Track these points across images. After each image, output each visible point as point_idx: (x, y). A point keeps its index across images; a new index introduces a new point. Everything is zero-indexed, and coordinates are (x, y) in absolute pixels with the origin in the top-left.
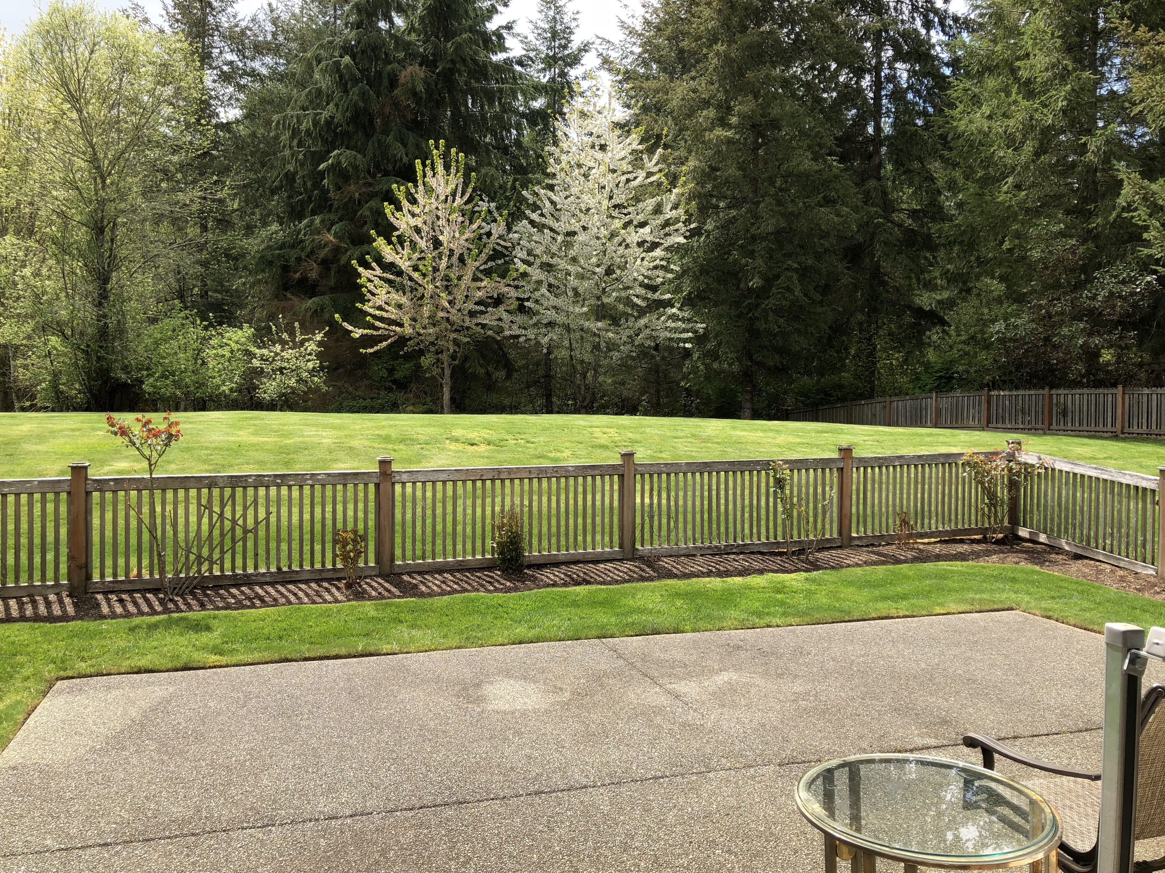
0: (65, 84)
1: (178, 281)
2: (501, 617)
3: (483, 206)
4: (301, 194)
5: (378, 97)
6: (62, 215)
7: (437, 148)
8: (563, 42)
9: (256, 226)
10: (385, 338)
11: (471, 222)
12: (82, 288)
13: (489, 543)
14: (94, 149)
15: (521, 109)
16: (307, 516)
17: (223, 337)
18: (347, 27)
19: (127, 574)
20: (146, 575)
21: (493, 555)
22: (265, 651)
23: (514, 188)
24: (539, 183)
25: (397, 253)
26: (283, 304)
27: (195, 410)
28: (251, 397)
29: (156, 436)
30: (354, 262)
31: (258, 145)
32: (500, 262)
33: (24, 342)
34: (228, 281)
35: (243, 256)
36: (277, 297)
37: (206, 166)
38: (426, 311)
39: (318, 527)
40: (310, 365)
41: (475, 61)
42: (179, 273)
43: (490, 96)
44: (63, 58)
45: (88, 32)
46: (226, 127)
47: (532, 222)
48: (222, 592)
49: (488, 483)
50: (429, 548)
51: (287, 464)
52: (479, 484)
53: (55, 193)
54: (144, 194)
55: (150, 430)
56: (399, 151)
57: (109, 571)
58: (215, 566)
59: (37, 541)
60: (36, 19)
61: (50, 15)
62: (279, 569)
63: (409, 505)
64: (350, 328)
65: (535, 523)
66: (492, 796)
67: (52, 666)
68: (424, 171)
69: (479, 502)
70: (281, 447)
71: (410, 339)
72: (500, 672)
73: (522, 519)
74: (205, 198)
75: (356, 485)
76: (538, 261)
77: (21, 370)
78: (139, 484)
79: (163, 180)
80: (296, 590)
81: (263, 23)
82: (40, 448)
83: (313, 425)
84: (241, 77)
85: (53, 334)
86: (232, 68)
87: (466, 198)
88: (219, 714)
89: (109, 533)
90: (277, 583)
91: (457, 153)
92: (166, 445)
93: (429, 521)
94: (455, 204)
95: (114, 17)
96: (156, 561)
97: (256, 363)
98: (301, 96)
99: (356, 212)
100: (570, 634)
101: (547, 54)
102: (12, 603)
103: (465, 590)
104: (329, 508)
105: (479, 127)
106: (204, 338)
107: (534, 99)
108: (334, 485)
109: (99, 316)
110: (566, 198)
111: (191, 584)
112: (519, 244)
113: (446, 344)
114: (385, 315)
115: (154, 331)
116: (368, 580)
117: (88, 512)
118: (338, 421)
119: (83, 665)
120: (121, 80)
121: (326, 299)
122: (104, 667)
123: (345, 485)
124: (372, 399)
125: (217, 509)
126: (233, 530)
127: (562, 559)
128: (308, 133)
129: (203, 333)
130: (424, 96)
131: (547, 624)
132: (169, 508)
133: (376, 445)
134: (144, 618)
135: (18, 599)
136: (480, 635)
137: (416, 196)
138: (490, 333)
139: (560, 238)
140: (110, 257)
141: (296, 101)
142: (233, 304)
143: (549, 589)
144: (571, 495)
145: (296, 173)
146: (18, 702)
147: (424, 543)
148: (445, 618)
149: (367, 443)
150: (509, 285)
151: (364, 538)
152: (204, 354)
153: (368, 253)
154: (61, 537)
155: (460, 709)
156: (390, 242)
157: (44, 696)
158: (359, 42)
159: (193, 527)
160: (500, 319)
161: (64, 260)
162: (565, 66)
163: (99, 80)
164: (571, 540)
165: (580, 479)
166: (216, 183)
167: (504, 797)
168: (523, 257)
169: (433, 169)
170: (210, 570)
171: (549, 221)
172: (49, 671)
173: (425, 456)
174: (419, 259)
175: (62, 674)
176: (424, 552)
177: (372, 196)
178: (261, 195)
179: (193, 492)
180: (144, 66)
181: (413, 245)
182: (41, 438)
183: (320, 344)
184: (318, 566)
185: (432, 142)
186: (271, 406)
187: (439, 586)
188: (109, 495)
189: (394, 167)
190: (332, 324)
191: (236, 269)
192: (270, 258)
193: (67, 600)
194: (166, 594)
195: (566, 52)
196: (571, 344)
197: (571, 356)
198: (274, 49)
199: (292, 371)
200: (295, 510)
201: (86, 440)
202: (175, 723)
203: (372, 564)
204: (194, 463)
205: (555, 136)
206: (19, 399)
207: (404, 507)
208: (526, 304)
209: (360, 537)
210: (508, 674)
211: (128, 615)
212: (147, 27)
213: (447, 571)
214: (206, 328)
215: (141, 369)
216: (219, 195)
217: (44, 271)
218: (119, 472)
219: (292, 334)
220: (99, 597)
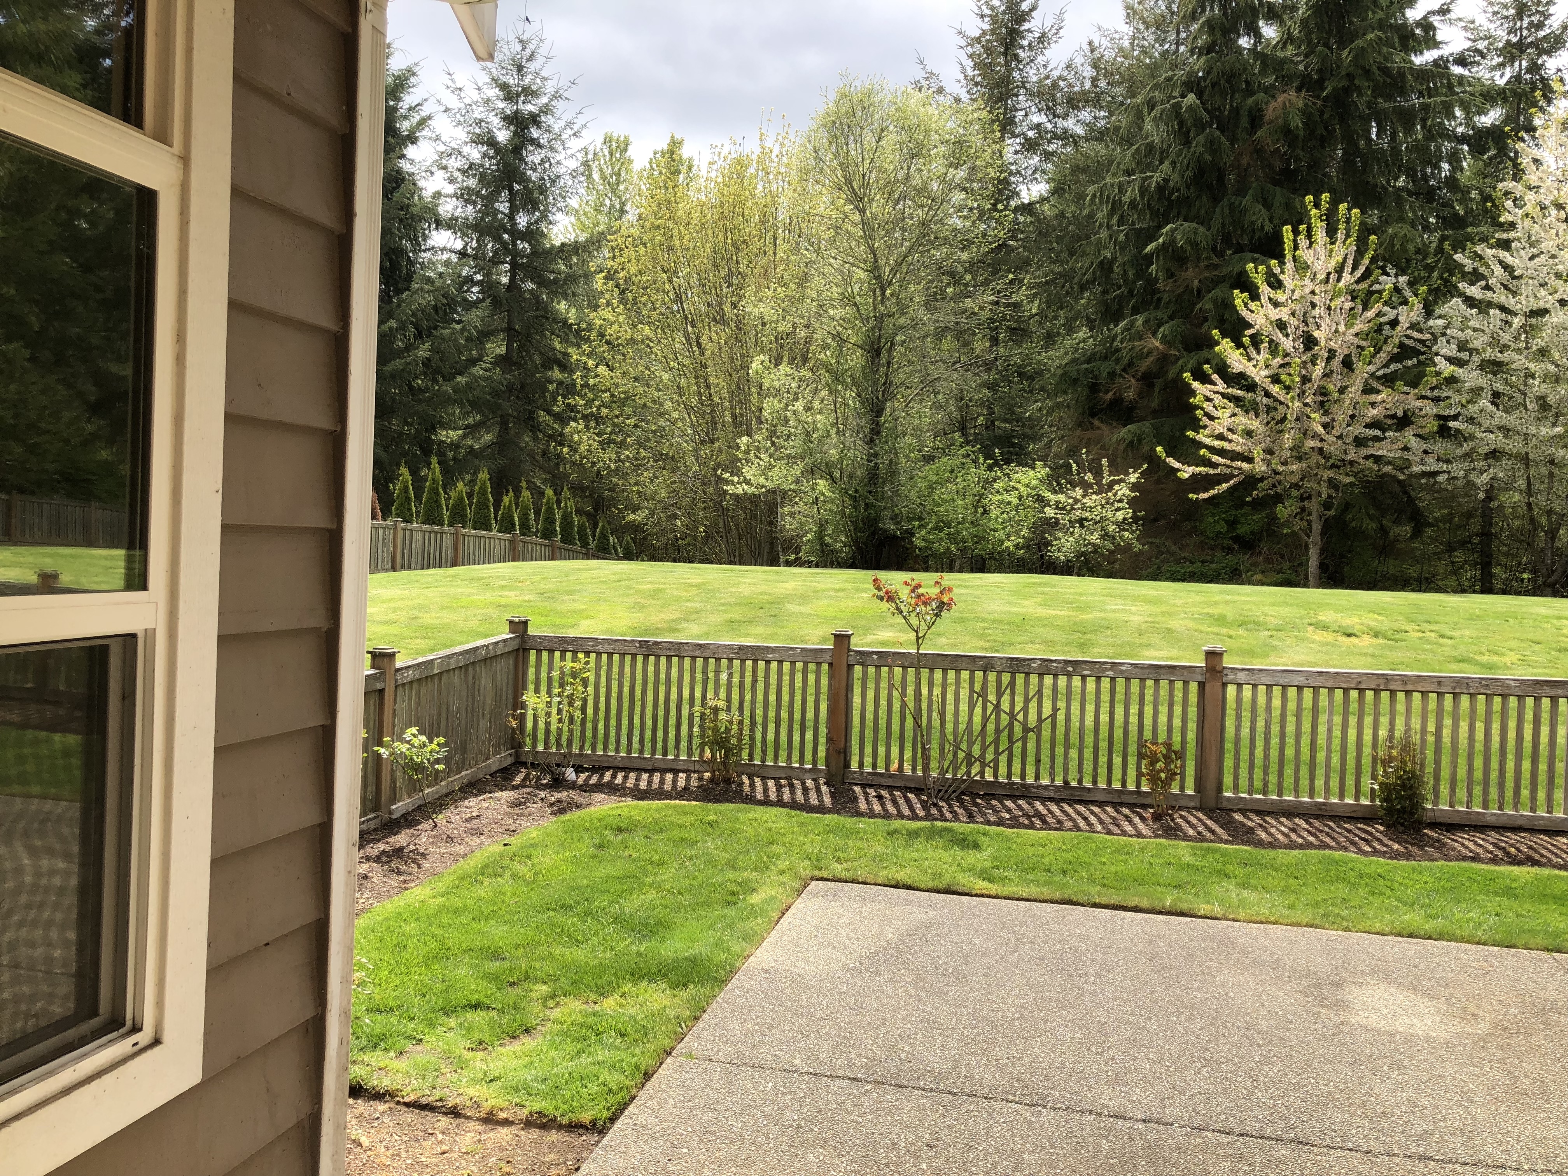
0: (849, 182)
1: (960, 409)
2: (1381, 893)
3: (1387, 283)
4: (1120, 287)
5: (1232, 144)
6: (837, 337)
7: (1317, 206)
8: (1535, 19)
9: (1058, 334)
10: (1226, 478)
11: (1365, 308)
12: (853, 422)
13: (1367, 783)
14: (875, 256)
15: (1460, 130)
16: (1104, 718)
17: (1010, 479)
18: (1192, 54)
19: (887, 767)
20: (908, 771)
21: (1373, 800)
22: (1044, 886)
23: (1440, 250)
24: (1484, 239)
25: (1250, 359)
26: (1089, 434)
27: (972, 572)
28: (1042, 556)
29: (925, 604)
30: (1187, 375)
31: (1067, 227)
32: (1410, 363)
33: (792, 487)
34: (1020, 407)
35: (1040, 373)
36: (1080, 425)
37: (1000, 262)
38: (1288, 439)
39: (1118, 733)
40: (1120, 515)
41: (1385, 71)
42: (962, 399)
43: (1407, 118)
44: (848, 151)
45: (876, 117)
46: (1028, 209)
47: (1470, 302)
48: (994, 802)
49: (1369, 694)
50: (1273, 779)
51: (1082, 646)
52: (1354, 694)
53: (832, 312)
54: (926, 304)
55: (919, 596)
56: (1259, 216)
57: (868, 760)
58: (987, 769)
59: (797, 716)
60: (821, 111)
61: (837, 103)
62: (1066, 782)
63: (1246, 715)
64: (1177, 465)
65: (1445, 760)
66: (1350, 1145)
67: (807, 863)
68: (1295, 241)
69: (1353, 721)
70: (1075, 624)
71: (1262, 479)
72: (1375, 972)
73: (1422, 753)
74: (997, 303)
75: (1171, 682)
76: (1476, 359)
77: (788, 518)
78: (905, 661)
79: (948, 285)
80: (1087, 814)
81: (1080, 68)
82: (803, 609)
83: (1120, 597)
84: (1049, 142)
85: (821, 478)
86: (1039, 133)
87: (1358, 274)
88: (984, 955)
89: (870, 716)
90: (1063, 800)
91: (1349, 209)
92: (937, 615)
93: (1275, 742)
94: (1341, 284)
95: (905, 93)
96: (919, 755)
97: (1050, 512)
98: (1125, 156)
99: (1194, 305)
100: (1498, 937)
101: (1508, 42)
102: (771, 783)
103: (1324, 846)
104: (1134, 710)
105: (1387, 165)
106: (987, 481)
107: (1482, 112)
108: (1143, 680)
109: (870, 455)
110: (1532, 258)
111: (958, 787)
112: (1444, 334)
113: (1316, 486)
114: (1226, 445)
115: (929, 471)
116: (1183, 813)
117: (849, 688)
118: (1154, 593)
119: (838, 866)
120: (909, 168)
121: (1146, 427)
122: (861, 874)
123: (1157, 681)
124: (1203, 562)
125: (992, 698)
126: (1011, 726)
127: (1492, 820)
128: (1133, 204)
129: (986, 474)
130: (1302, 133)
131: (1458, 916)
132: (937, 691)
133: (1204, 628)
134: (904, 821)
135: (776, 779)
136: (1345, 913)
137: (1281, 277)
138: (1388, 469)
139: (1517, 322)
140: (885, 384)
141: (1119, 164)
142: (1025, 436)
143: (1464, 864)
144: (1512, 724)
145: (1114, 259)
146: (773, 898)
147: (1266, 772)
148: (1291, 881)
149: (1191, 624)
150: (1424, 397)
151: (1181, 755)
152: (986, 501)
153: (1207, 362)
154: (821, 715)
155: (1308, 1012)
156: (1239, 345)
157: (799, 896)
158: (1208, 72)
159: (963, 717)
160: (1406, 449)
161: (836, 390)
162: (1539, 55)
163: (886, 171)
164: (1509, 793)
165: (1530, 701)
166: (1011, 282)
167: (1369, 1152)
168: (1449, 353)
169: (1309, 236)
170: (982, 773)
171: (1501, 297)
172: (805, 868)
173: (1274, 648)
174: (1282, 366)
175: (817, 873)
176: (1266, 784)
177: (1216, 282)
178: (1067, 293)
179: (965, 675)
180: (935, 147)
181: (1274, 348)
182: (804, 598)
183: (1134, 487)
184: (1117, 785)
185: (1309, 198)
186: (1066, 569)
187: (1286, 835)
188: (871, 670)
189: (1251, 240)
190: (1153, 459)
191: (1031, 392)
192: (1074, 375)
193: (824, 789)
194: (929, 796)
195: (1541, 34)
196: (1529, 484)
197: (1529, 504)
198: (1092, 99)
199: (1096, 523)
200: (1090, 708)
201: (850, 603)
202: (934, 955)
203: (1191, 792)
204: (967, 638)
205: (1516, 165)
206: (785, 550)
207: (1238, 717)
208: (1451, 424)
209: (1175, 752)
210: (1388, 978)
211: (886, 816)
212: (941, 98)
213: (1298, 815)
214: (990, 468)
215: (913, 519)
216: (1015, 298)
217: (816, 405)
218: (883, 643)
219: (1098, 474)
220: (857, 789)
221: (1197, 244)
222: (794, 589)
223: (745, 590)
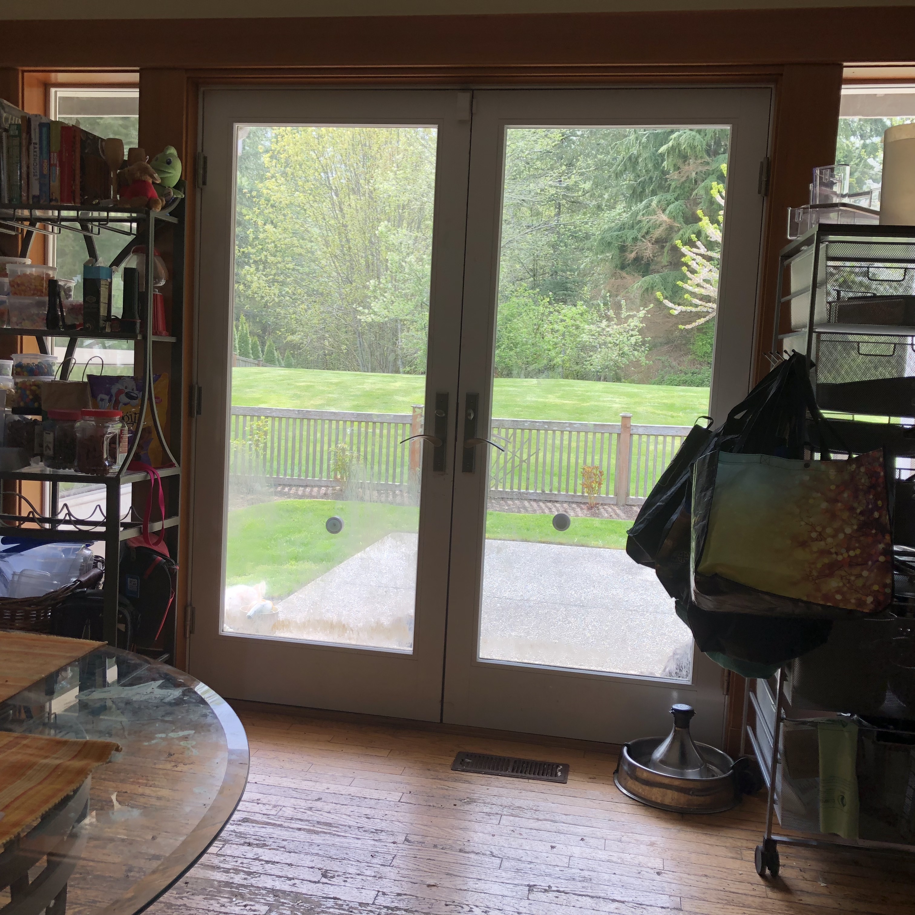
1: (531, 261)
4: (643, 176)
10: (704, 314)
17: (559, 314)
26: (619, 282)
30: (679, 242)
33: (407, 317)
35: (588, 238)
40: (633, 340)
62: (543, 491)
64: (670, 305)
75: (603, 434)
77: (404, 340)
90: (539, 500)
97: (585, 337)
99: (692, 191)
106: (543, 315)
108: (586, 433)
114: (701, 291)
116: (604, 506)
121: (657, 277)
129: (543, 310)
142: (575, 282)
152: (543, 329)
153: (694, 233)
156: (714, 221)
170: (496, 486)
172: (388, 527)
183: (643, 320)
184: (571, 493)
190: (655, 301)
191: (581, 250)
192: (609, 239)
199: (616, 345)
203: (612, 496)
206: (403, 364)
219: (618, 311)
221: (695, 148)
222: (400, 387)
223: (367, 387)
